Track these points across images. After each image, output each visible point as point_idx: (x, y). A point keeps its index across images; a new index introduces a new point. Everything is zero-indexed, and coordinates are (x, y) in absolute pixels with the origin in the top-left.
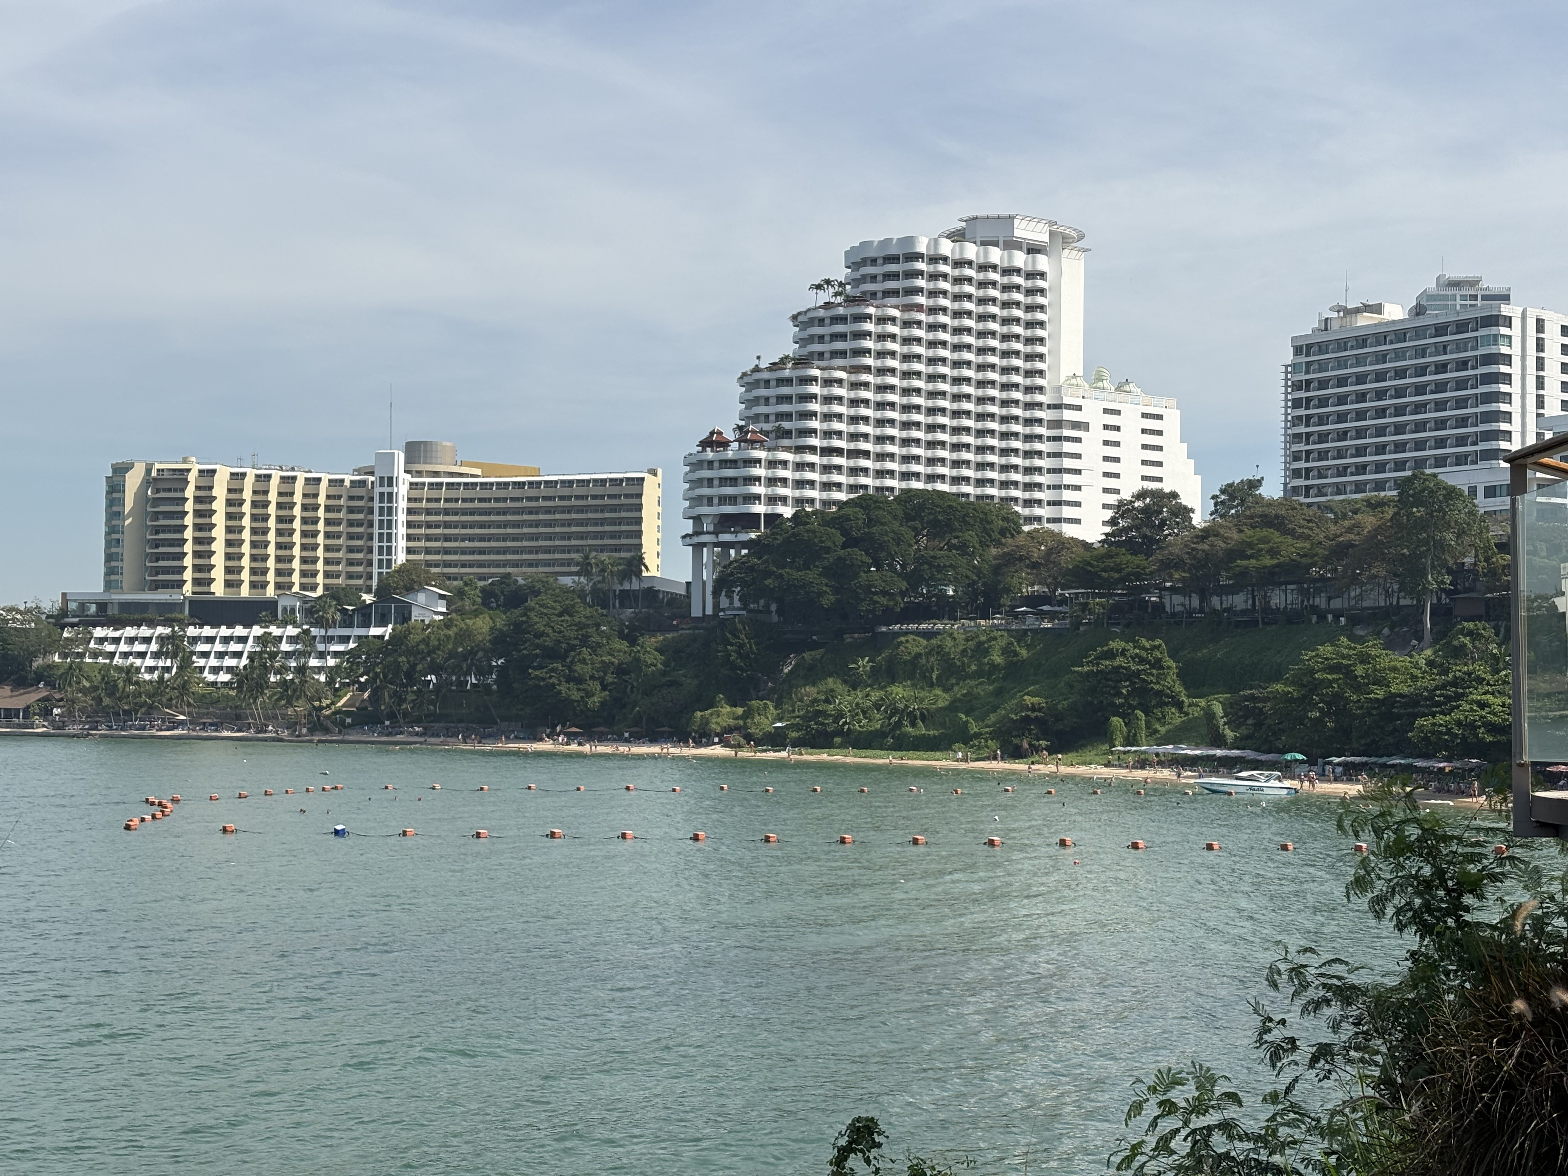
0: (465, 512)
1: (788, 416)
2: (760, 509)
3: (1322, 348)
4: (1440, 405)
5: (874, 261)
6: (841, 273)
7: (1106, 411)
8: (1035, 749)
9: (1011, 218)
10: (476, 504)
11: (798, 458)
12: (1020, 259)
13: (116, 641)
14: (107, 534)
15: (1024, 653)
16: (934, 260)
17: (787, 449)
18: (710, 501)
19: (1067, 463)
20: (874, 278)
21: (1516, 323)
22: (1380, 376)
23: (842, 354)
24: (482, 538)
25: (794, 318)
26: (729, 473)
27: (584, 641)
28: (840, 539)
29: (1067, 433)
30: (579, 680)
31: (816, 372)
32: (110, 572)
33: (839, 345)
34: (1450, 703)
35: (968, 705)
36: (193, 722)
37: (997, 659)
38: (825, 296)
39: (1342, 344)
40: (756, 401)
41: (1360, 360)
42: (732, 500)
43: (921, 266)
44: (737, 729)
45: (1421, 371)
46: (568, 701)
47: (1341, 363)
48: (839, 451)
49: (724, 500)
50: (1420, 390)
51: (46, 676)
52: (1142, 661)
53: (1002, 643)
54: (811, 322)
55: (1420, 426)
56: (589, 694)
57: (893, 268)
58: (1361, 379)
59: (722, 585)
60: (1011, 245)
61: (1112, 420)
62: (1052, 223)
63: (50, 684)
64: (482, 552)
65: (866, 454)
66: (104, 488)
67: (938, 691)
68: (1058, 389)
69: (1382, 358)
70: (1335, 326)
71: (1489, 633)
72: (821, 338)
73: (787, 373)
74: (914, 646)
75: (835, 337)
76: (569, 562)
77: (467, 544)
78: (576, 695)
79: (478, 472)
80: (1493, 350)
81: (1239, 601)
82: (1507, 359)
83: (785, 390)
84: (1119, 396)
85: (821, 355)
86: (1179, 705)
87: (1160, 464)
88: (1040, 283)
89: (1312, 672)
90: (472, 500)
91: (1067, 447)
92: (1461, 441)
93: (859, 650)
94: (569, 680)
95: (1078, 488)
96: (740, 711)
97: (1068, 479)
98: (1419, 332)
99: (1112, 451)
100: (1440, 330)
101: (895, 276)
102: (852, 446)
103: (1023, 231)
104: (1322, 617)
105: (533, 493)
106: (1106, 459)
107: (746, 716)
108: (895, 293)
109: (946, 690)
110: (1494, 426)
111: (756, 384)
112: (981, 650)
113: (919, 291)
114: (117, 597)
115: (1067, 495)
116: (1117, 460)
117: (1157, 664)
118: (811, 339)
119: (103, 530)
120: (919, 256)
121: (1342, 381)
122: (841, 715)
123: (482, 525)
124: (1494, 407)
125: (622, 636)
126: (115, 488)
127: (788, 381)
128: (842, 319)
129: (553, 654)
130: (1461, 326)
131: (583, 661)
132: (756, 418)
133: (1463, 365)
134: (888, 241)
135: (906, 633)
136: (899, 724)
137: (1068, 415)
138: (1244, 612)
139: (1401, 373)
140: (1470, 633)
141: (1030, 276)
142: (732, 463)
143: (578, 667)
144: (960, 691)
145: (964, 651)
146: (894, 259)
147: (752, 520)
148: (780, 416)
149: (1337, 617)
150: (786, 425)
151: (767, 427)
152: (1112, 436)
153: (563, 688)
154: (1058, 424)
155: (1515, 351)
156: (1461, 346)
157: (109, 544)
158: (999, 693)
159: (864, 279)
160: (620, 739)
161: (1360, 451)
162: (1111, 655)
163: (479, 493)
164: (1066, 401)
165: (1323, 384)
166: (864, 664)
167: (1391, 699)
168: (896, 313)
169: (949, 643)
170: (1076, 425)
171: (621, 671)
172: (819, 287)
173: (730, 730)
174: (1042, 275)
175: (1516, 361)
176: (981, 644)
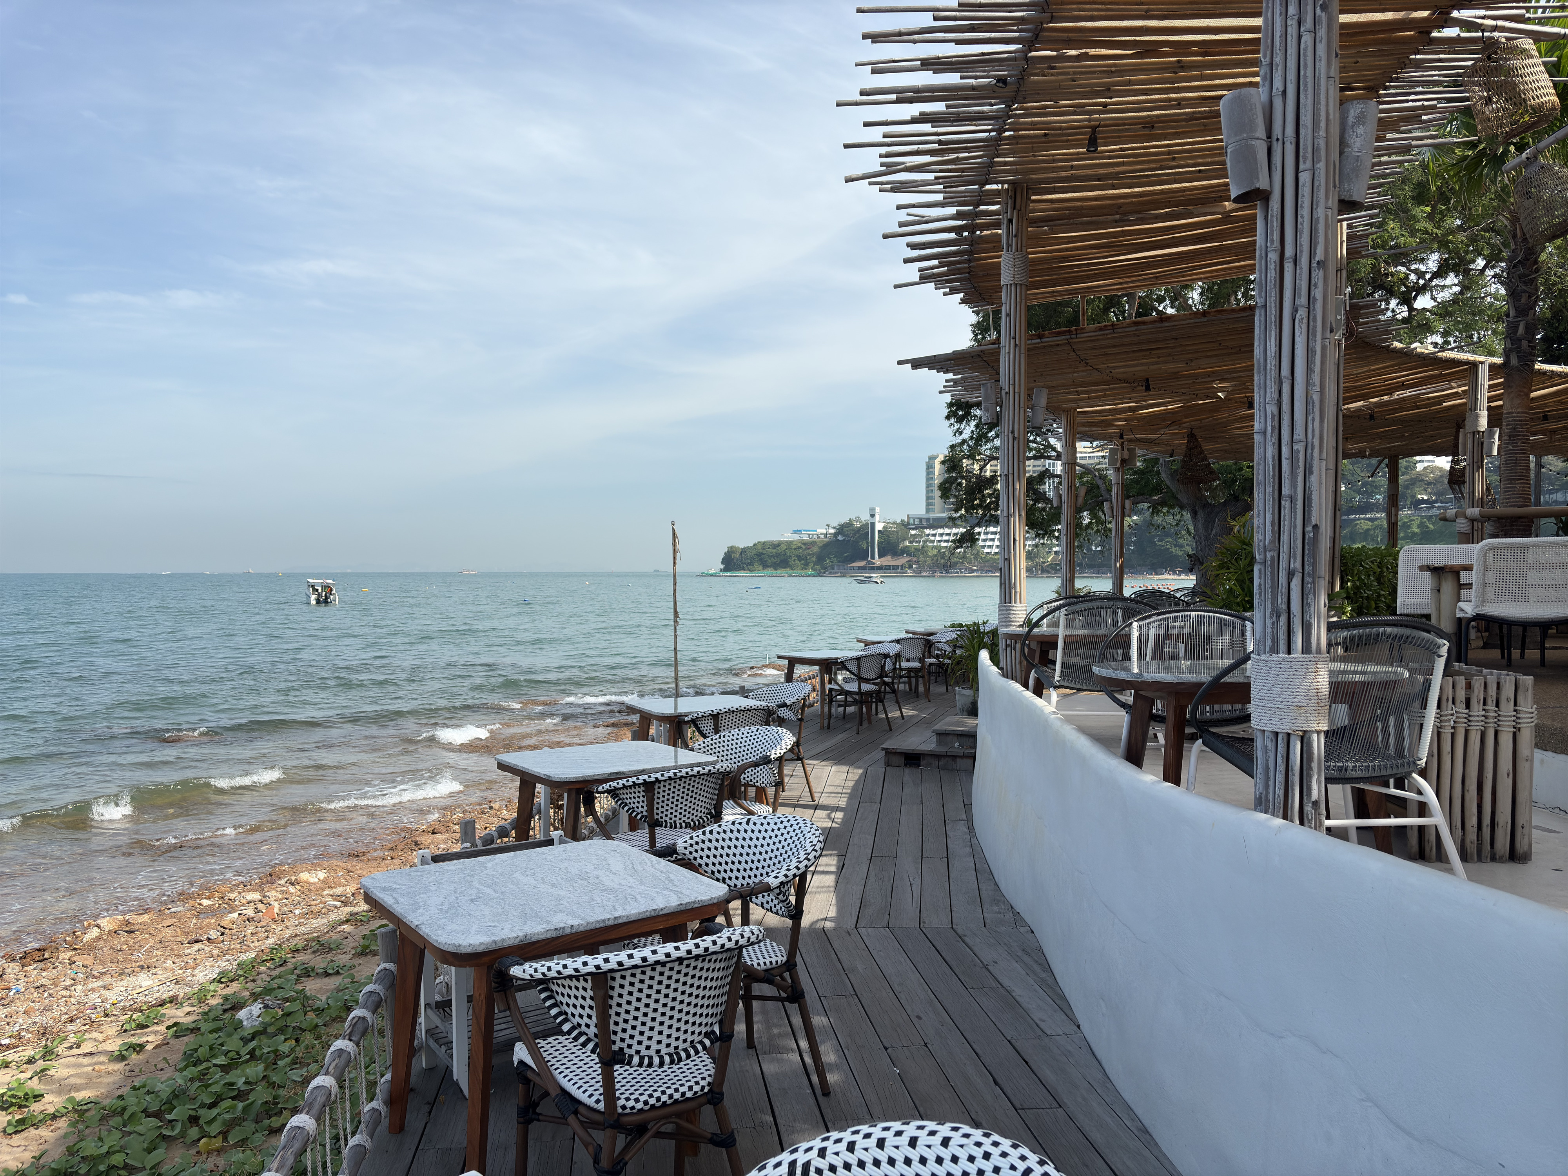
13: (934, 535)
14: (927, 487)
32: (928, 504)
36: (982, 570)
51: (905, 551)
63: (909, 554)
66: (925, 467)
114: (932, 515)
119: (924, 486)
126: (930, 467)
157: (927, 492)
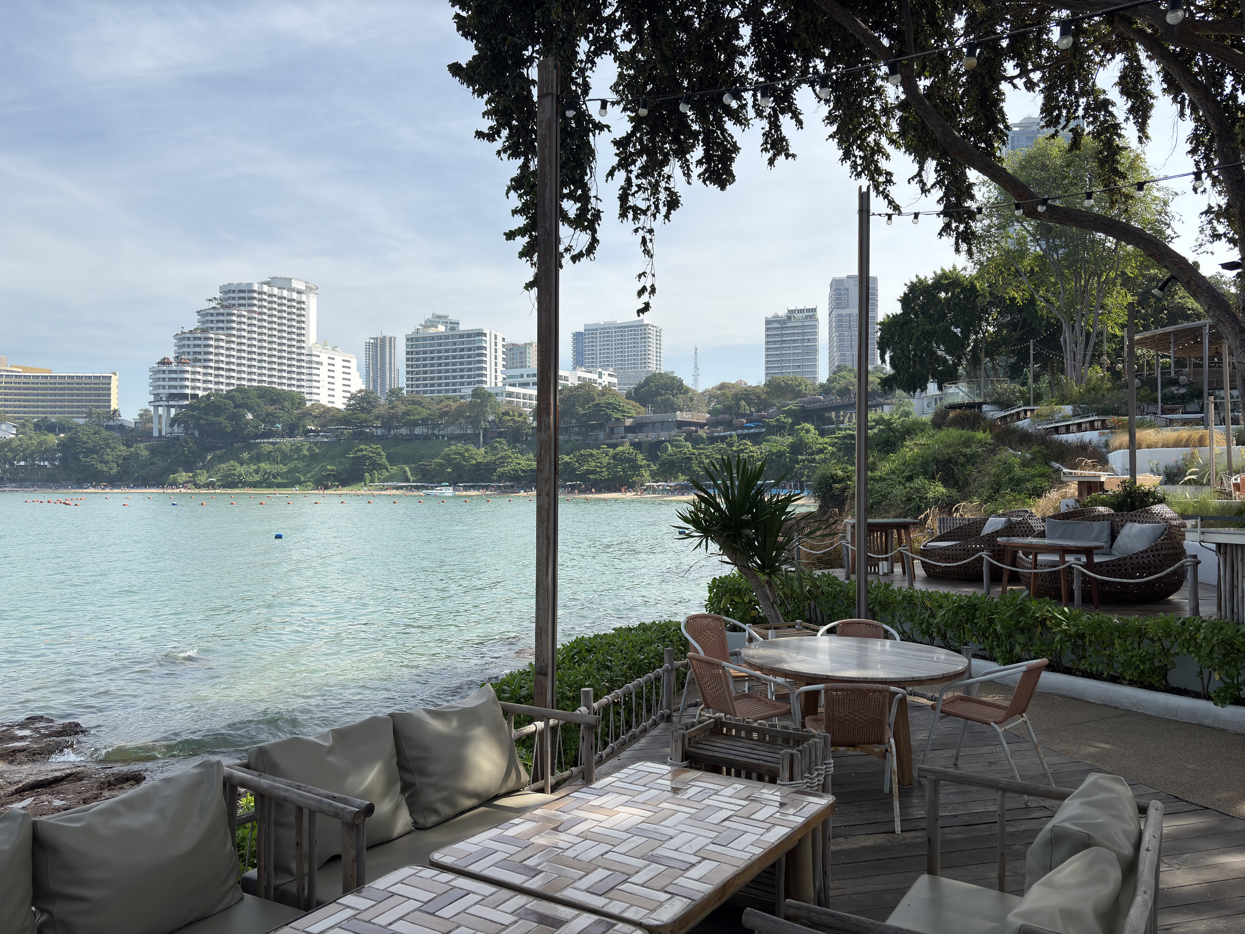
0: (15, 389)
1: (200, 353)
2: (188, 391)
3: (417, 339)
4: (462, 363)
5: (234, 292)
6: (218, 295)
7: (329, 358)
8: (333, 486)
9: (291, 279)
10: (22, 385)
11: (205, 371)
12: (295, 296)
15: (317, 451)
16: (260, 293)
17: (200, 367)
18: (164, 387)
19: (314, 378)
20: (234, 298)
21: (488, 336)
22: (439, 351)
23: (223, 328)
24: (25, 401)
25: (198, 312)
26: (174, 376)
27: (108, 445)
28: (233, 405)
29: (314, 366)
30: (106, 463)
31: (212, 336)
33: (221, 325)
34: (502, 464)
35: (296, 470)
37: (306, 453)
38: (213, 304)
39: (425, 339)
40: (183, 346)
41: (431, 345)
42: (175, 387)
43: (256, 295)
44: (190, 482)
45: (455, 350)
46: (102, 471)
47: (424, 346)
48: (222, 369)
49: (170, 387)
50: (454, 357)
52: (373, 453)
53: (307, 447)
54: (207, 315)
55: (454, 371)
56: (111, 469)
57: (243, 295)
58: (432, 352)
59: (173, 422)
60: (291, 290)
61: (331, 362)
62: (307, 282)
64: (25, 407)
65: (234, 370)
67: (281, 466)
68: (310, 348)
69: (440, 345)
70: (421, 332)
71: (505, 442)
72: (212, 322)
73: (199, 335)
74: (269, 448)
75: (218, 321)
76: (82, 412)
77: (17, 403)
78: (105, 469)
79: (20, 370)
80: (481, 345)
81: (404, 431)
82: (485, 348)
83: (198, 342)
84: (333, 352)
85: (212, 328)
86: (387, 469)
87: (349, 380)
88: (303, 306)
89: (449, 455)
90: (19, 383)
91: (314, 371)
92: (469, 377)
93: (242, 450)
94: (101, 462)
95: (319, 388)
96: (191, 474)
97: (315, 384)
98: (454, 336)
99: (331, 374)
100: (461, 336)
101: (244, 298)
102: (228, 367)
103: (295, 284)
104: (437, 437)
105: (53, 381)
106: (329, 377)
107: (194, 477)
108: (244, 305)
109: (284, 465)
110: (481, 372)
111: (184, 339)
112: (299, 450)
113: (255, 305)
115: (315, 390)
116: (333, 377)
117: (379, 454)
118: (207, 321)
120: (254, 291)
121: (425, 352)
122: (241, 475)
123: (25, 395)
124: (481, 365)
125: (124, 444)
127: (200, 339)
128: (223, 314)
129: (92, 451)
130: (469, 336)
131: (108, 454)
132: (184, 353)
133: (470, 349)
134: (241, 284)
135: (264, 443)
136: (268, 478)
137: (315, 359)
138: (407, 435)
139: (447, 351)
140: (499, 442)
141: (298, 302)
142: (175, 372)
143: (106, 457)
144: (291, 465)
145: (291, 450)
146: (244, 291)
147: (185, 396)
148: (195, 353)
149: (443, 437)
150: (199, 357)
151: (189, 357)
152: (331, 368)
153: (99, 466)
154: (311, 362)
155: (488, 346)
156: (469, 343)
158: (308, 466)
159: (229, 298)
160: (128, 487)
161: (432, 379)
162: (361, 450)
163: (23, 380)
164: (314, 353)
165: (418, 353)
166: (245, 455)
167: (479, 464)
168: (245, 313)
169: (284, 447)
170: (318, 363)
171: (125, 459)
172: (210, 300)
173: (187, 482)
174: (304, 302)
175: (488, 349)
176: (298, 447)
